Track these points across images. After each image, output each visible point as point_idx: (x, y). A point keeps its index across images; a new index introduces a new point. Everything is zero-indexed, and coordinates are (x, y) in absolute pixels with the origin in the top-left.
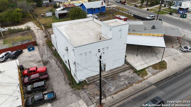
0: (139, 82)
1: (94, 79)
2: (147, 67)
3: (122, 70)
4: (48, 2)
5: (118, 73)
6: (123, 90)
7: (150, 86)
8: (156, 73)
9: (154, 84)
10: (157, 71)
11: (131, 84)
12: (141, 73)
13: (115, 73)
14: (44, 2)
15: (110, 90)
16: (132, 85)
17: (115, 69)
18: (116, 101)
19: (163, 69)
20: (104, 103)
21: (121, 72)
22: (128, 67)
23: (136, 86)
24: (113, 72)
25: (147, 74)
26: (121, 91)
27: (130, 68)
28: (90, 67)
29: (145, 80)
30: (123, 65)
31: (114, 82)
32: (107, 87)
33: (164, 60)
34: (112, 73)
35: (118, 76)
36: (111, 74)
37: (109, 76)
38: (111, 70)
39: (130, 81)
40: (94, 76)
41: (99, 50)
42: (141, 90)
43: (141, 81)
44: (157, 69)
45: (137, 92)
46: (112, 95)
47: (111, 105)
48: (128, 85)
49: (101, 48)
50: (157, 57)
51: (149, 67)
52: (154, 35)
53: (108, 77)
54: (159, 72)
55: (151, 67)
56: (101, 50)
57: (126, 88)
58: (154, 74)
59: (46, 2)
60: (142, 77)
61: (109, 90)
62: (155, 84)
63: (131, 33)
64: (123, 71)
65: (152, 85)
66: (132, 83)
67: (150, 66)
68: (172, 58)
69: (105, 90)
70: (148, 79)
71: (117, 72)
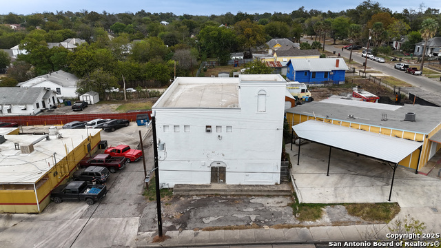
0: (282, 227)
1: (190, 191)
2: (333, 205)
3: (266, 194)
4: (242, 57)
5: (251, 196)
6: (230, 228)
7: (301, 243)
8: (346, 223)
9: (316, 244)
10: (353, 218)
11: (259, 224)
12: (302, 211)
13: (245, 193)
14: (234, 58)
15: (204, 220)
16: (260, 226)
17: (251, 186)
18: (196, 242)
19: (376, 221)
20: (170, 238)
21: (261, 196)
22: (286, 191)
23: (268, 232)
24: (242, 191)
25: (318, 216)
26: (225, 229)
27: (289, 194)
28: (187, 162)
29: (302, 227)
30: (276, 184)
31: (227, 208)
32: (203, 211)
33: (397, 203)
34: (237, 191)
35: (245, 200)
36: (233, 193)
37: (226, 195)
38: (239, 185)
39: (262, 218)
40: (195, 185)
41: (210, 127)
42: (272, 244)
43: (289, 227)
44: (358, 216)
45: (257, 242)
46: (200, 229)
47: (182, 245)
48: (251, 223)
49: (213, 125)
50: (382, 190)
51: (338, 206)
52: (397, 134)
53: (223, 195)
54: (359, 223)
55: (344, 207)
56: (213, 129)
57: (240, 228)
58: (336, 223)
59: (238, 57)
60: (301, 219)
61: (201, 218)
62: (319, 243)
63: (341, 121)
64: (268, 196)
65: (309, 243)
66: (265, 222)
67: (343, 204)
68: (432, 205)
69: (195, 215)
70: (311, 228)
71: (251, 193)
